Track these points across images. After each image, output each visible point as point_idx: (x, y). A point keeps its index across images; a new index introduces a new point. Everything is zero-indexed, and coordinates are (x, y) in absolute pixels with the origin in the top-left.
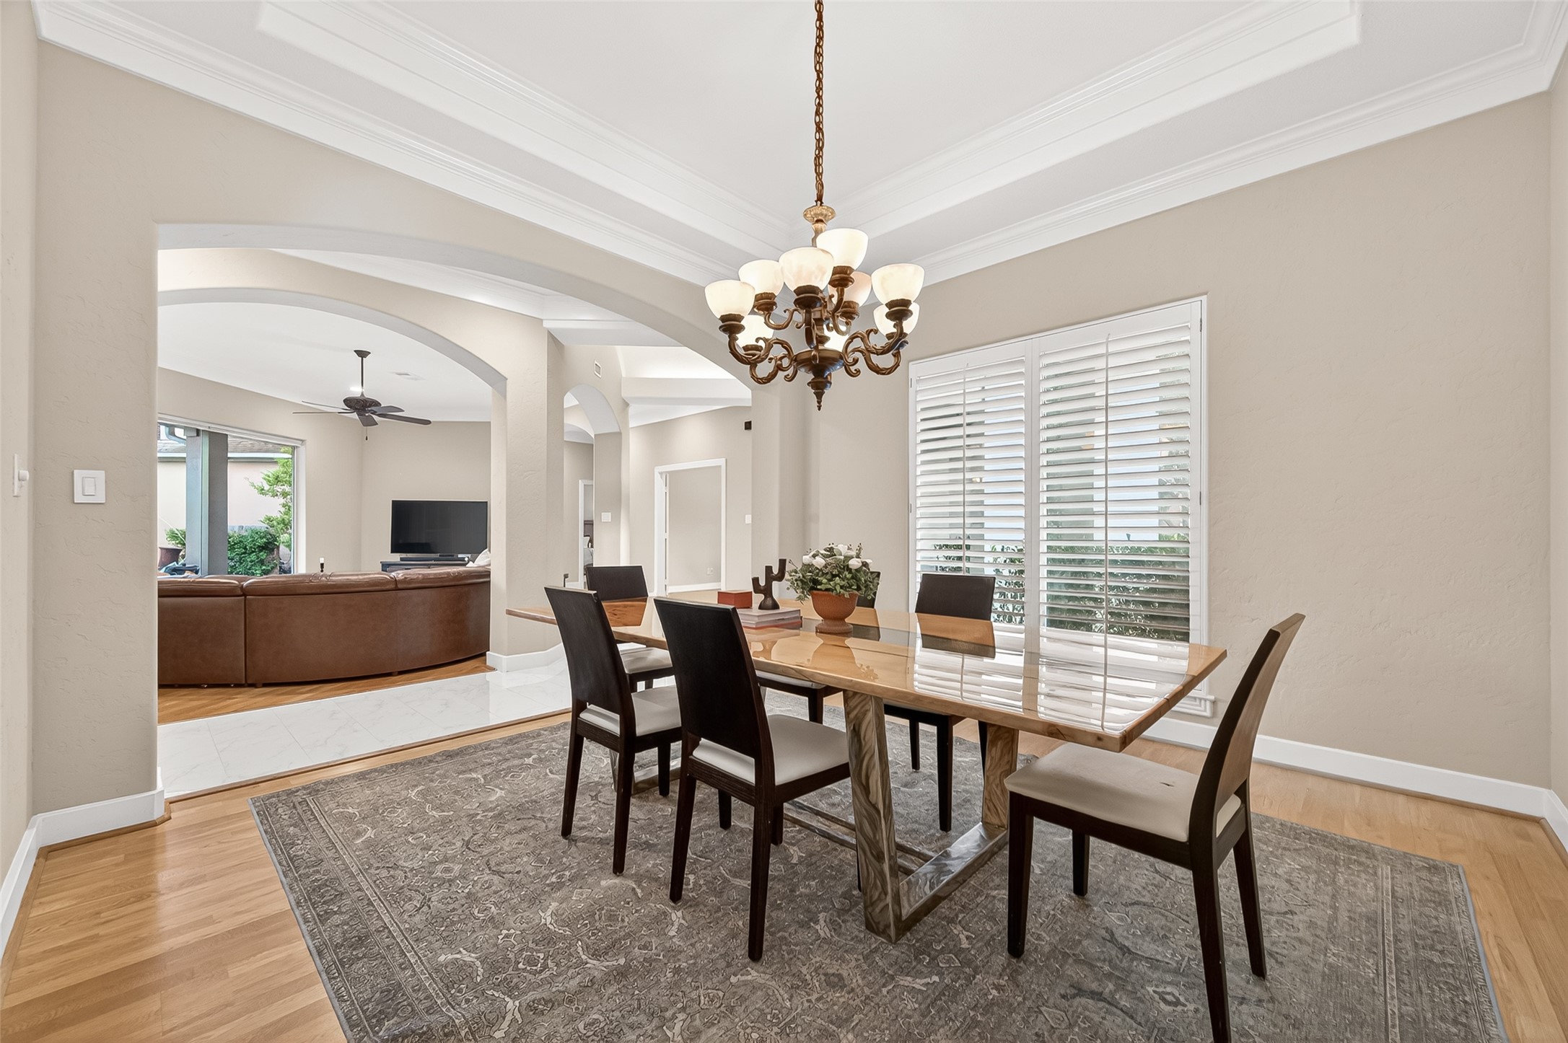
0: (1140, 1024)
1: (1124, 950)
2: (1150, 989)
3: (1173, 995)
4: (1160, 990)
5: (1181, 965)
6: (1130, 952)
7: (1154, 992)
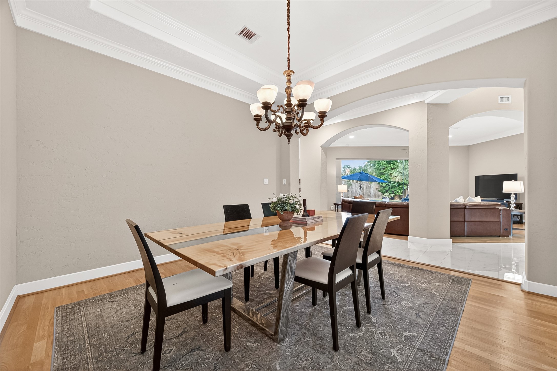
0: (166, 340)
1: (193, 350)
2: (174, 348)
3: (168, 353)
4: (172, 351)
5: (177, 364)
6: (191, 352)
7: (173, 349)
